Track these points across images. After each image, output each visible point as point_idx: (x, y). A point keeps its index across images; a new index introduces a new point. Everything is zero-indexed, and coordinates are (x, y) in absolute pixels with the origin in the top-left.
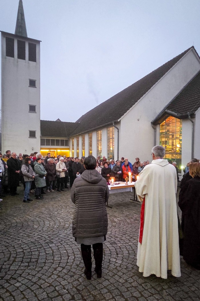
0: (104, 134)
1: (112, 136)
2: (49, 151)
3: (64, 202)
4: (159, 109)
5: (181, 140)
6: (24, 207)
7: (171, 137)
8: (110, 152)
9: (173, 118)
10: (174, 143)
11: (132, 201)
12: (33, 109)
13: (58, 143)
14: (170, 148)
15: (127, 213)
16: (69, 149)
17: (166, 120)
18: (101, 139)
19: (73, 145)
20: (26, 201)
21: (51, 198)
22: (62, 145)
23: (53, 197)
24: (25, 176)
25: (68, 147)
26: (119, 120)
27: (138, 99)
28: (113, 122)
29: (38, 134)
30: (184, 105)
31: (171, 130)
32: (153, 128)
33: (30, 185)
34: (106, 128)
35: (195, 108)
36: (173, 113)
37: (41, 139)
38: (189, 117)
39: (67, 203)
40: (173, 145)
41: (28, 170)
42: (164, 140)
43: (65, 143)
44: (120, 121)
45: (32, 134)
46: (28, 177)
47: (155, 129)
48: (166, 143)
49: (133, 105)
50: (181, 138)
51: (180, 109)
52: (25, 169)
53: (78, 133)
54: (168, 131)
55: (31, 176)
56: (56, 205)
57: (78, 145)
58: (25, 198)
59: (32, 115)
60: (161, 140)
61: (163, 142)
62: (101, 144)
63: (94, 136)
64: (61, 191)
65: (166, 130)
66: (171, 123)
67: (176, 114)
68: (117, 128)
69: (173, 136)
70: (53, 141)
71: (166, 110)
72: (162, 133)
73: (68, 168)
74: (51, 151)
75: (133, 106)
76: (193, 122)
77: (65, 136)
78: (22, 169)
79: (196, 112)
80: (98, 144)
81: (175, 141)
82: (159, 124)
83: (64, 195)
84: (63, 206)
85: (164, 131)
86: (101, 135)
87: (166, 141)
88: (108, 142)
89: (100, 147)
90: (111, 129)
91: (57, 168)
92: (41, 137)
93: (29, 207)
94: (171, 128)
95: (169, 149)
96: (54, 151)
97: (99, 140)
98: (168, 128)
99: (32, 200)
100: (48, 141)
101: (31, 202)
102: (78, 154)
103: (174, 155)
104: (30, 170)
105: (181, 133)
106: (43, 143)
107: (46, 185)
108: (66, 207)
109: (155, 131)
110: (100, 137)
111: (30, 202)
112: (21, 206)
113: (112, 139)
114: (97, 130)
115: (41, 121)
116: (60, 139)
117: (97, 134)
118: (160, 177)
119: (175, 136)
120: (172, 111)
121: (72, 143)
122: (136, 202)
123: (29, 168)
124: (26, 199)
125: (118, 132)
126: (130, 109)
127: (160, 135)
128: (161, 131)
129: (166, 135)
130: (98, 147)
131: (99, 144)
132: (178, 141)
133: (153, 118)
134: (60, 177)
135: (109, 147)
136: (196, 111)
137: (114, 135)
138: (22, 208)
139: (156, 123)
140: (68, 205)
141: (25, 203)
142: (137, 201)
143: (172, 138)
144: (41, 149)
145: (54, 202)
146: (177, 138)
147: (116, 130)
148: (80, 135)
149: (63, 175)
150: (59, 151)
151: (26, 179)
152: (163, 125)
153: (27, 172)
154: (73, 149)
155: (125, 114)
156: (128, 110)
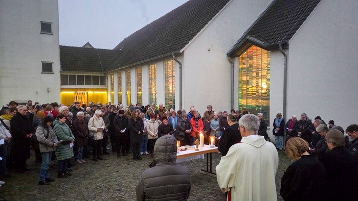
0: (159, 69)
1: (171, 73)
2: (75, 94)
3: (104, 180)
4: (238, 34)
5: (268, 80)
6: (42, 194)
7: (254, 74)
8: (169, 97)
9: (258, 48)
10: (260, 84)
11: (203, 172)
12: (46, 28)
13: (88, 81)
14: (253, 90)
15: (200, 194)
16: (106, 90)
17: (248, 51)
18: (155, 77)
19: (112, 84)
20: (44, 182)
21: (83, 174)
22: (96, 83)
23: (86, 172)
24: (42, 143)
25: (106, 87)
26: (181, 51)
27: (209, 20)
28: (173, 54)
29: (57, 67)
30: (273, 30)
31: (254, 65)
32: (230, 61)
33: (50, 157)
34: (163, 62)
35: (289, 34)
36: (258, 41)
37: (62, 76)
38: (281, 47)
39: (109, 182)
40: (257, 86)
41: (46, 134)
42: (244, 78)
43: (100, 81)
44: (183, 51)
45: (47, 68)
46: (46, 145)
47: (232, 63)
48: (247, 82)
49: (202, 28)
50: (269, 77)
51: (267, 35)
52: (42, 134)
53: (119, 67)
54: (251, 66)
55: (51, 143)
56: (92, 187)
57: (120, 84)
58: (41, 177)
59: (46, 38)
60: (241, 79)
61: (243, 82)
62: (155, 85)
63: (145, 72)
64: (98, 160)
65: (248, 65)
66: (254, 55)
67: (262, 43)
68: (179, 63)
69: (257, 73)
70: (80, 78)
71: (248, 37)
72: (242, 69)
73: (108, 124)
74: (77, 93)
75: (202, 30)
76: (285, 55)
77: (100, 71)
78: (37, 134)
79: (289, 41)
80: (150, 84)
81: (260, 81)
82: (238, 56)
83: (103, 167)
84: (103, 187)
85: (245, 66)
86: (155, 71)
87: (248, 81)
88: (165, 82)
89: (153, 88)
90: (170, 63)
91: (90, 126)
92: (61, 72)
93: (49, 193)
94: (255, 62)
95: (252, 92)
96: (82, 94)
97: (152, 79)
98: (251, 62)
99: (54, 180)
100: (73, 78)
101: (53, 183)
102: (120, 97)
103: (260, 101)
104: (49, 135)
105: (268, 70)
106: (64, 81)
107: (73, 155)
108: (109, 189)
109: (233, 67)
110: (154, 74)
111: (50, 183)
112: (35, 192)
113: (171, 78)
114: (148, 63)
115: (61, 46)
116: (92, 75)
117: (149, 69)
118: (254, 164)
119: (260, 74)
120: (256, 38)
121: (111, 81)
122: (210, 174)
123: (48, 131)
124: (44, 180)
125: (181, 68)
126: (198, 34)
127: (239, 72)
128: (240, 66)
129: (248, 71)
130: (150, 88)
131: (152, 85)
132: (264, 80)
133: (229, 47)
134: (95, 139)
135: (166, 88)
136: (289, 39)
137: (174, 73)
138: (38, 196)
139: (233, 54)
140: (111, 185)
141: (41, 186)
142: (211, 172)
143: (256, 76)
144: (62, 90)
145: (89, 181)
146: (262, 76)
147: (178, 65)
148: (123, 70)
149: (99, 136)
150: (90, 93)
151: (42, 149)
152: (243, 58)
153: (45, 138)
154: (113, 90)
155: (190, 42)
156: (194, 36)
